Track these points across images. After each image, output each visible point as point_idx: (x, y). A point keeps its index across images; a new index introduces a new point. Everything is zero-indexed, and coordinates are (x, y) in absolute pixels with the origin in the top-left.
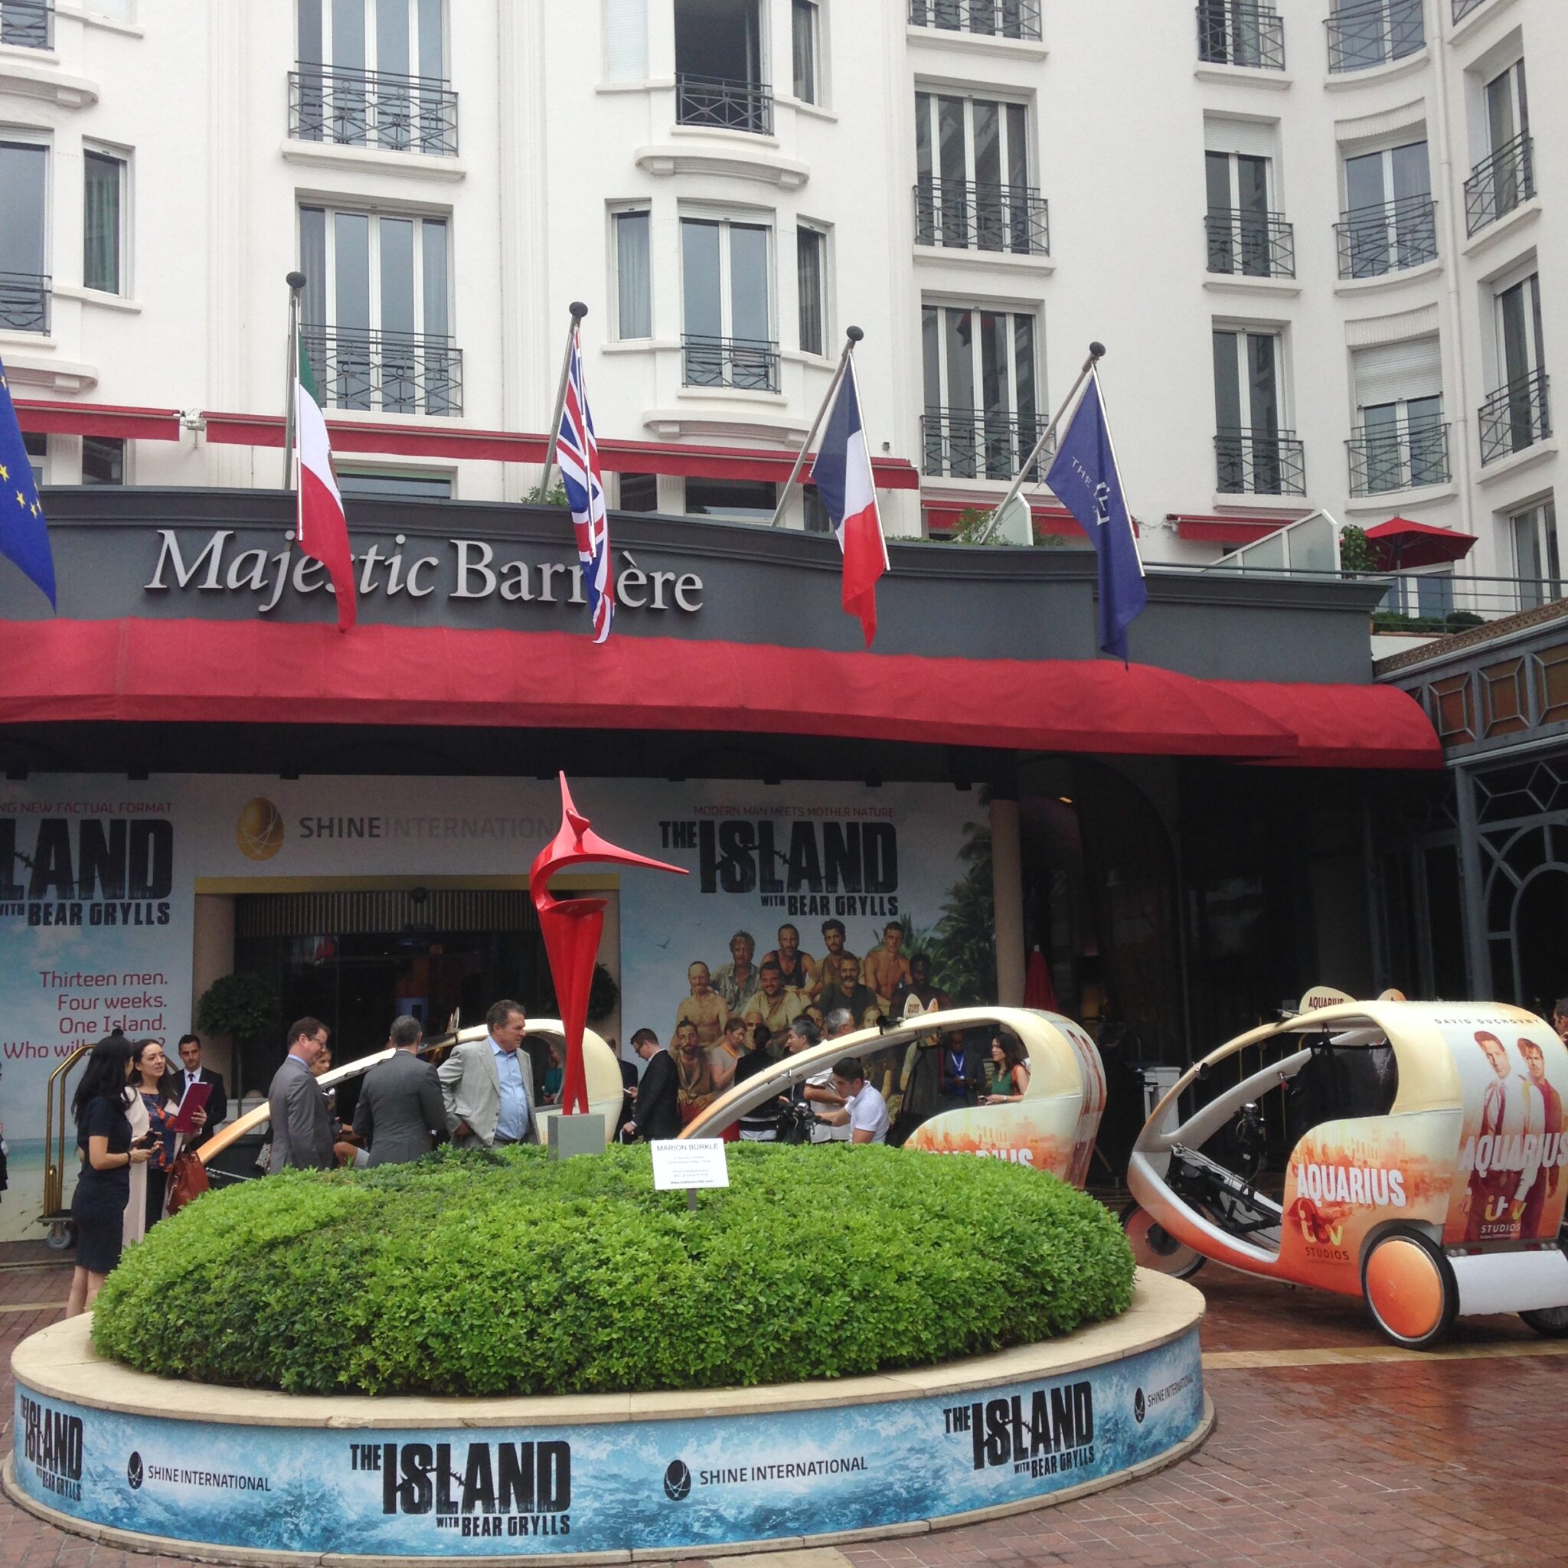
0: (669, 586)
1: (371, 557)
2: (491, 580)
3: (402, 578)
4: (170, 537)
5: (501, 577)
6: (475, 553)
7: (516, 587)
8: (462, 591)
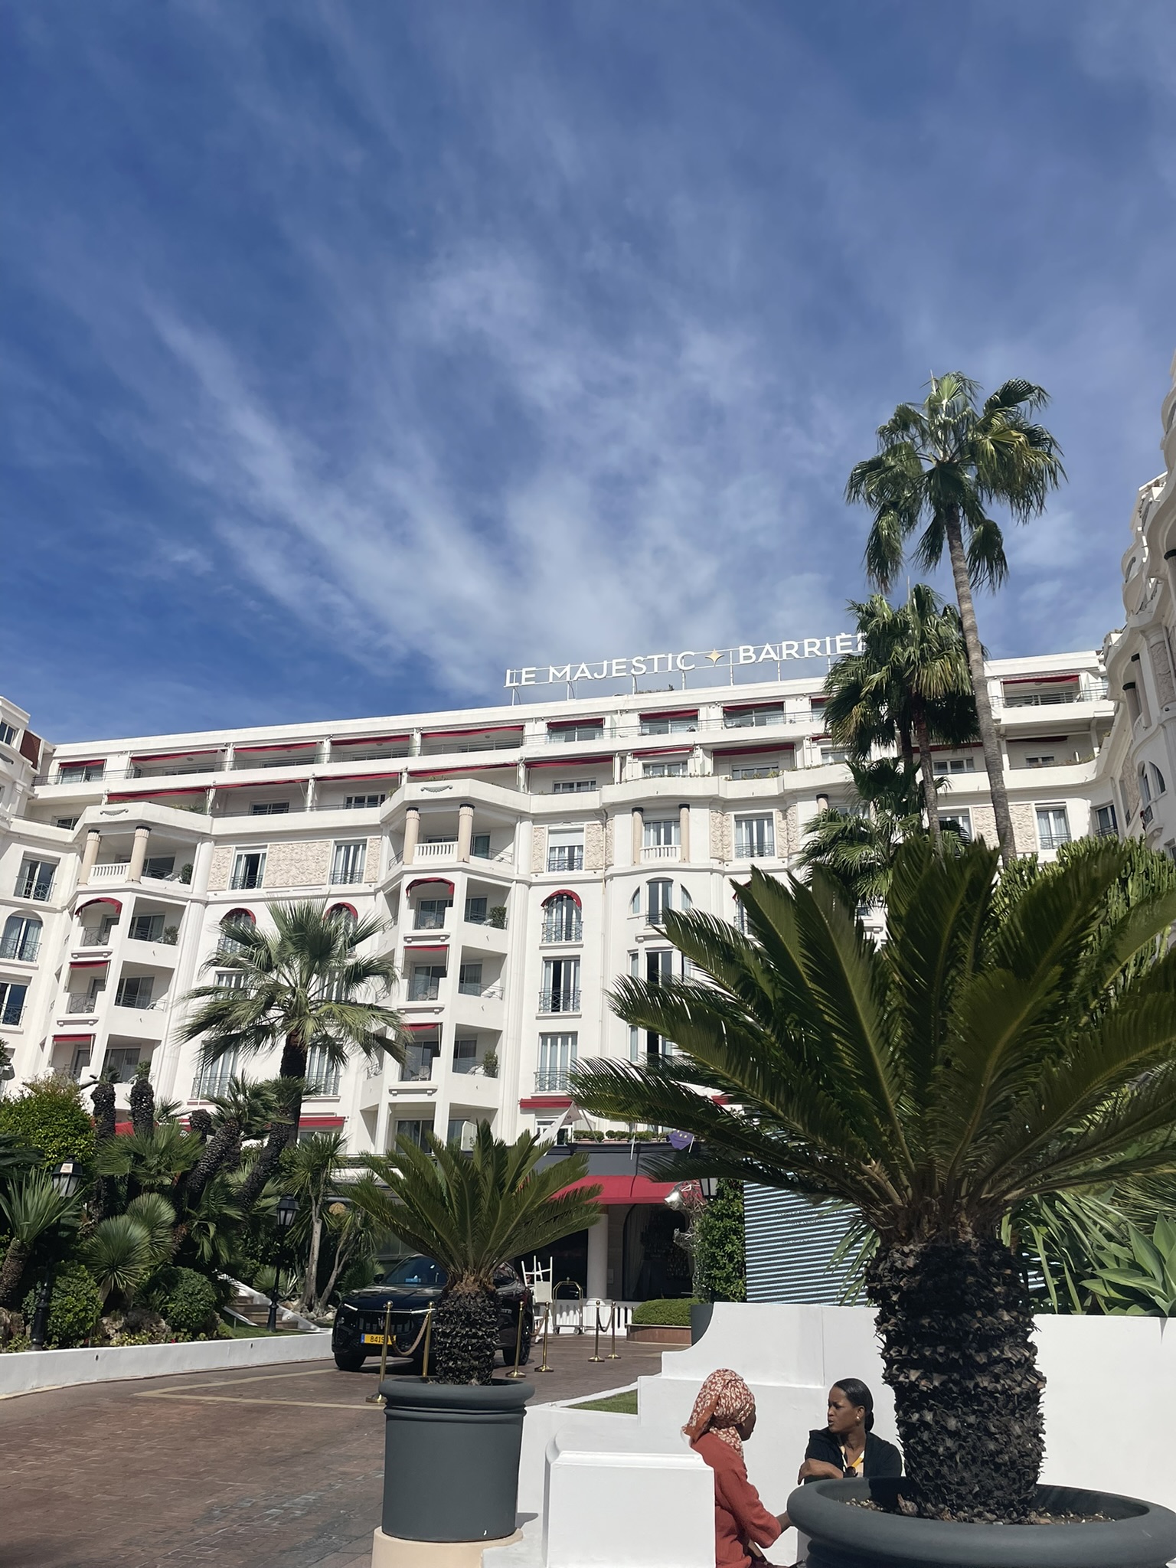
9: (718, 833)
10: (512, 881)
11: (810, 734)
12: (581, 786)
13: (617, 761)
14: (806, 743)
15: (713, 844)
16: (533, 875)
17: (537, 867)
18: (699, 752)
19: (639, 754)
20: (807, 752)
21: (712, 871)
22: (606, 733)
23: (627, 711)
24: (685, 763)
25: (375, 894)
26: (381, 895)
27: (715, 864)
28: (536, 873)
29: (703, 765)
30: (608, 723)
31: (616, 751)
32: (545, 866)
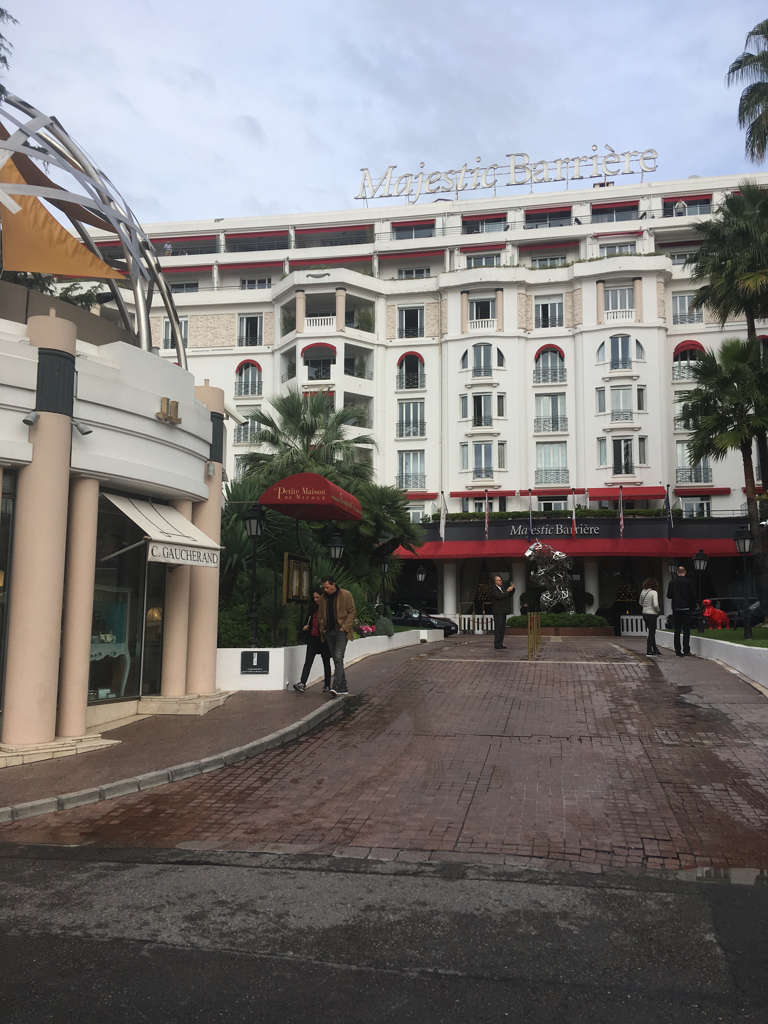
0: (593, 530)
1: (543, 528)
2: (562, 530)
3: (548, 531)
4: (513, 527)
5: (564, 530)
6: (559, 527)
7: (566, 532)
8: (557, 533)
9: (524, 309)
10: (374, 345)
11: (592, 233)
12: (420, 274)
13: (447, 254)
14: (589, 240)
15: (520, 318)
16: (388, 341)
17: (391, 335)
18: (509, 247)
19: (464, 249)
20: (589, 248)
21: (519, 337)
22: (438, 231)
23: (452, 214)
24: (499, 256)
25: (273, 353)
26: (278, 355)
27: (521, 333)
28: (391, 339)
29: (512, 258)
30: (439, 224)
31: (447, 247)
32: (397, 334)
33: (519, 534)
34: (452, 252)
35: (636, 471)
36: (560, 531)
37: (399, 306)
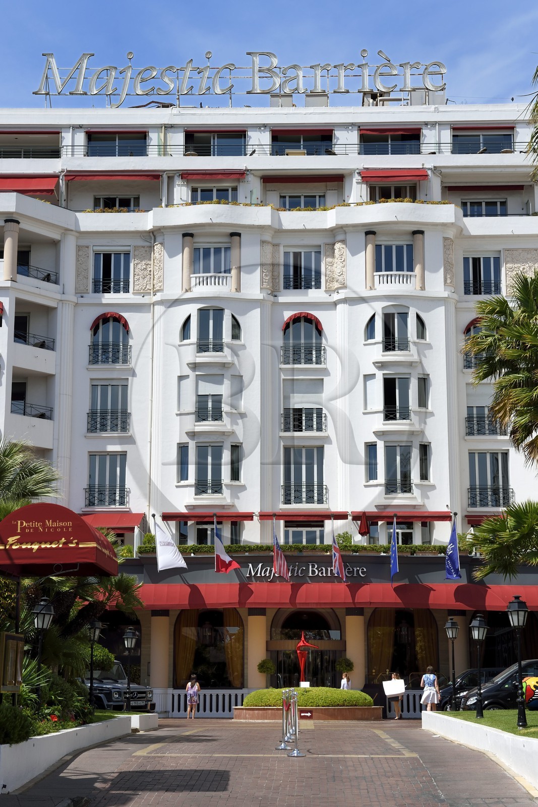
0: (358, 571)
1: (291, 568)
2: (317, 571)
3: (297, 572)
4: (250, 565)
5: (319, 571)
6: (313, 566)
7: (322, 573)
8: (310, 575)
10: (58, 301)
11: (359, 167)
12: (125, 205)
13: (165, 181)
14: (355, 177)
16: (79, 296)
17: (82, 288)
18: (250, 179)
19: (186, 175)
21: (262, 301)
22: (151, 149)
24: (235, 188)
27: (265, 295)
28: (82, 294)
29: (254, 192)
30: (154, 138)
31: (164, 171)
32: (91, 287)
33: (259, 575)
34: (171, 179)
35: (416, 491)
36: (313, 572)
37: (95, 248)
